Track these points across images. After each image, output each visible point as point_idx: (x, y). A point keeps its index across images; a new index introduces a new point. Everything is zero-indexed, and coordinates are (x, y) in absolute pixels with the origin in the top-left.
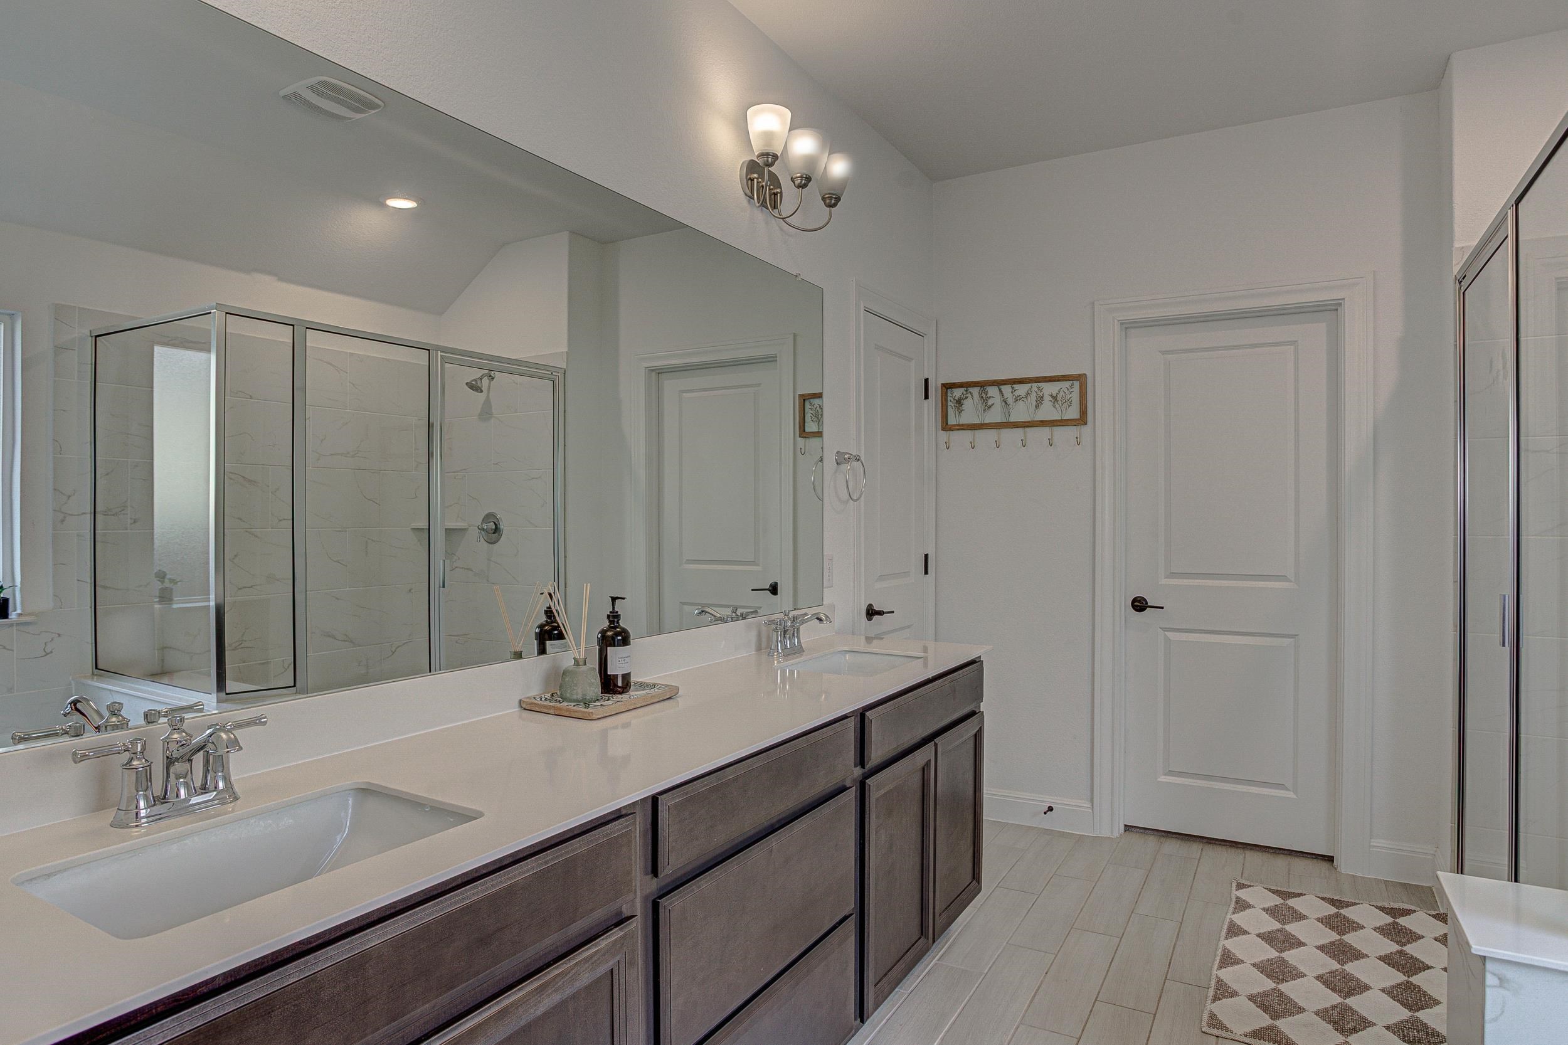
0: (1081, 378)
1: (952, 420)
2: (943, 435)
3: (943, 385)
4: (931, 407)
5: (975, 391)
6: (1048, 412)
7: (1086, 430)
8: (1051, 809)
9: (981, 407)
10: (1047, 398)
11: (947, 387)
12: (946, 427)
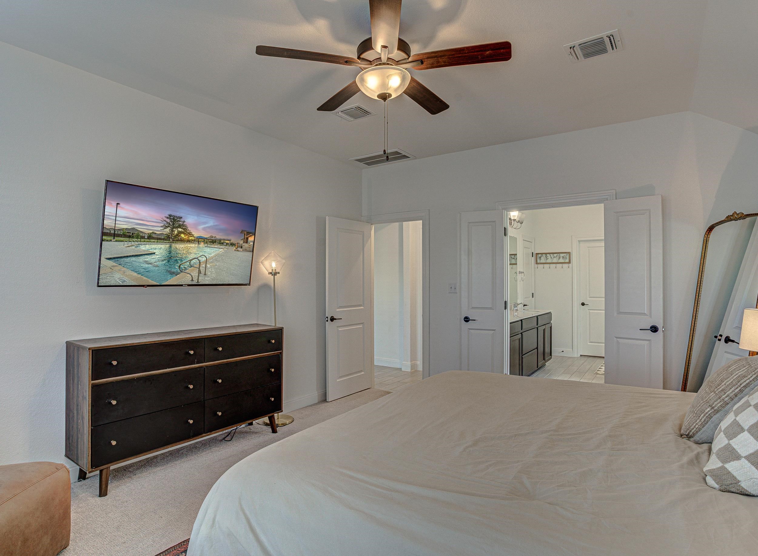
0: (569, 253)
1: (538, 261)
2: (536, 265)
3: (536, 253)
4: (533, 259)
5: (544, 255)
6: (561, 260)
7: (570, 265)
8: (563, 351)
9: (546, 259)
10: (561, 257)
11: (537, 254)
12: (537, 263)
